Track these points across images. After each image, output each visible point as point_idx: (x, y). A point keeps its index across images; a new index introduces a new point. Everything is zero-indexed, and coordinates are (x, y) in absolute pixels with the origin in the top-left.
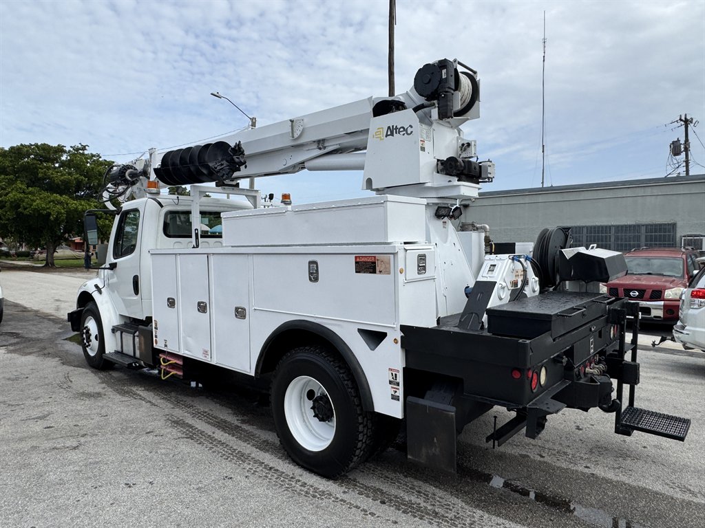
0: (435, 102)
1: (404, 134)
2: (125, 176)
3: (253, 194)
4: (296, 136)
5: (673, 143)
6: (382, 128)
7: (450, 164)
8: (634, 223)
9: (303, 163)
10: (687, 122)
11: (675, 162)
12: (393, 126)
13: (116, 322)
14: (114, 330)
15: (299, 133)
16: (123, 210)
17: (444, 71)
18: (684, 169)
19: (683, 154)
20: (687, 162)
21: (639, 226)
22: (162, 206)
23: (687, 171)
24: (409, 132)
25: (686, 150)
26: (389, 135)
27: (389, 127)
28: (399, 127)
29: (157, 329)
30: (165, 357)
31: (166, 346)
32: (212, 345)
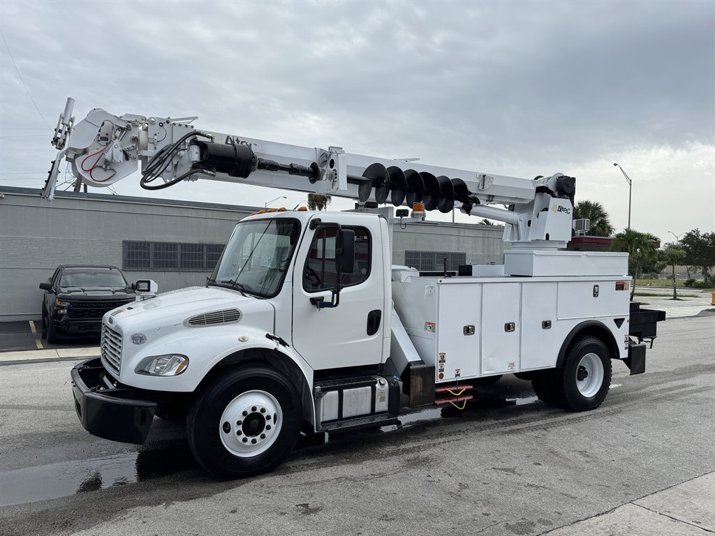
4: (485, 188)
6: (556, 206)
14: (323, 392)
15: (488, 186)
26: (559, 211)
27: (559, 206)
28: (564, 208)
29: (444, 361)
30: (455, 388)
31: (458, 375)
32: (520, 356)
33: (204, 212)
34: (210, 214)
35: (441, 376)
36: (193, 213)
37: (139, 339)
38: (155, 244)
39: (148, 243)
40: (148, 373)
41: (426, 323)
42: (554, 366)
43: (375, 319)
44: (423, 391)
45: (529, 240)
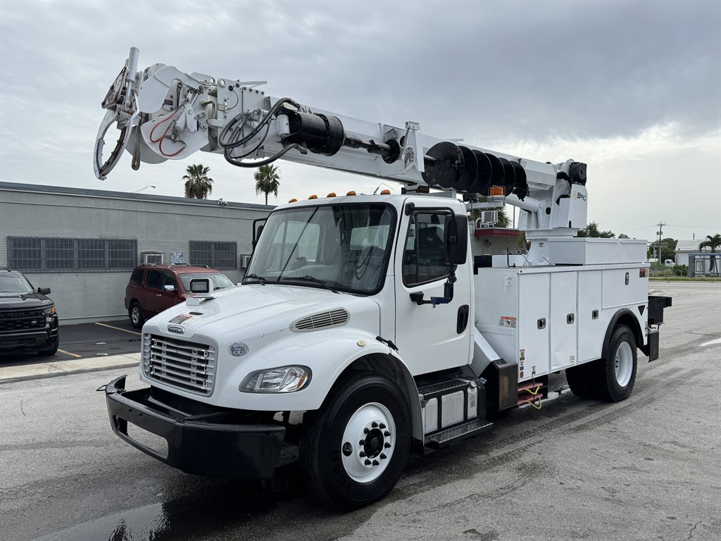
6: (576, 192)
8: (98, 237)
14: (425, 400)
21: (104, 241)
24: (585, 199)
26: (578, 198)
27: (579, 193)
29: (524, 359)
30: (532, 387)
31: (534, 373)
32: (577, 348)
33: (106, 202)
34: (111, 204)
35: (522, 376)
36: (92, 203)
37: (239, 350)
38: (48, 240)
39: (39, 240)
40: (252, 391)
41: (503, 318)
42: (600, 357)
43: (464, 315)
44: (509, 392)
45: (551, 228)
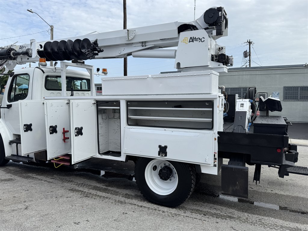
0: (215, 27)
1: (199, 42)
2: (10, 54)
3: (90, 68)
4: (130, 38)
5: (245, 52)
6: (187, 38)
7: (222, 57)
8: (238, 87)
9: (131, 53)
10: (250, 43)
11: (245, 60)
12: (193, 37)
13: (11, 138)
14: (11, 143)
15: (132, 37)
16: (15, 74)
17: (220, 13)
18: (249, 63)
19: (248, 57)
20: (250, 61)
21: (240, 88)
22: (44, 73)
23: (250, 65)
24: (202, 41)
25: (250, 55)
26: (191, 42)
27: (191, 38)
28: (197, 38)
